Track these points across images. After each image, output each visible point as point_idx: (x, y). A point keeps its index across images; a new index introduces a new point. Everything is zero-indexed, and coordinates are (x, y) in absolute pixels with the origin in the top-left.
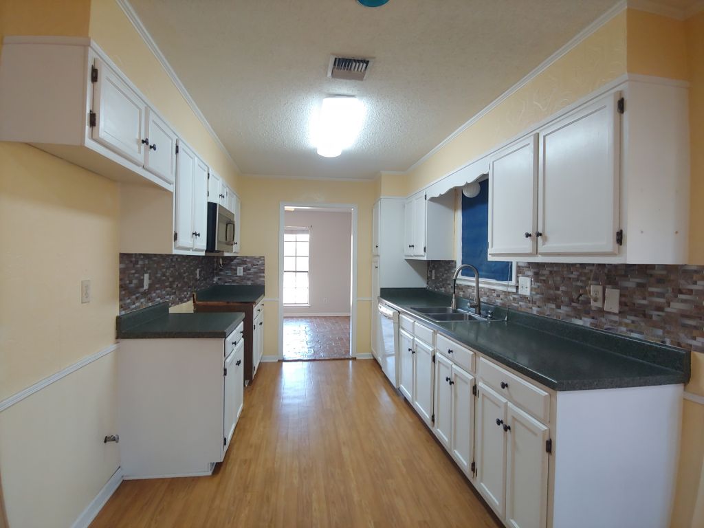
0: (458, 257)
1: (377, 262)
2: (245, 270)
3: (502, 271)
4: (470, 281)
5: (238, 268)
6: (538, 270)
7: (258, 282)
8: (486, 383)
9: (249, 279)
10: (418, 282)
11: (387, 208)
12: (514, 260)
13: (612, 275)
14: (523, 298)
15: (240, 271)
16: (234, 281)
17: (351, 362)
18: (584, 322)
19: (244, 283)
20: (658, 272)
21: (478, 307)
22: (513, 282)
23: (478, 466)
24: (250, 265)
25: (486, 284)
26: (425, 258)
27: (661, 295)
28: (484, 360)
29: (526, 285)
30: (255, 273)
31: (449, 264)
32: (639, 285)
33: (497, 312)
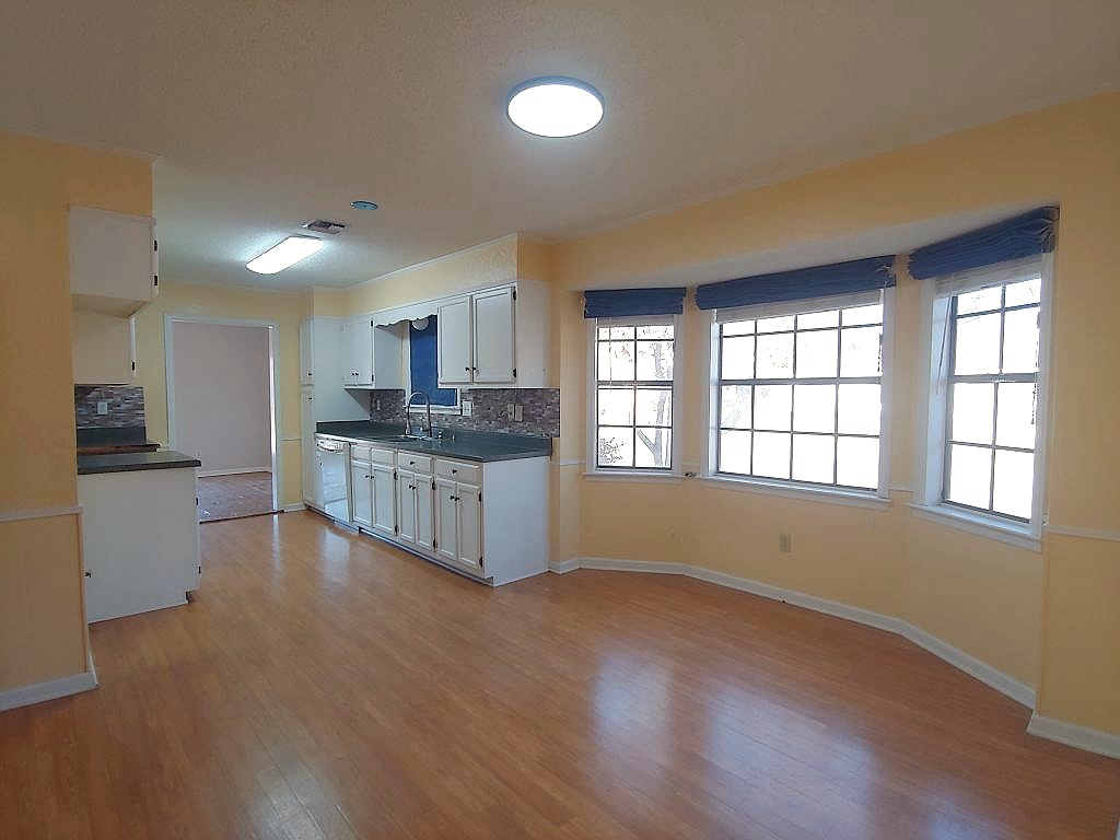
0: (406, 385)
1: (310, 393)
2: (110, 406)
3: (449, 397)
4: (421, 409)
5: (99, 404)
6: (476, 394)
7: (135, 422)
8: (441, 476)
9: (118, 419)
10: (361, 414)
11: (321, 330)
12: (458, 387)
13: (519, 395)
14: (467, 418)
15: (103, 408)
16: (92, 423)
17: (276, 516)
18: (505, 431)
19: (110, 424)
20: (538, 393)
21: (429, 431)
22: (459, 406)
23: (438, 541)
24: (119, 399)
25: (435, 410)
26: (373, 388)
27: (540, 407)
28: (440, 461)
29: (468, 407)
30: (129, 410)
31: (399, 393)
32: (531, 401)
33: (446, 433)
